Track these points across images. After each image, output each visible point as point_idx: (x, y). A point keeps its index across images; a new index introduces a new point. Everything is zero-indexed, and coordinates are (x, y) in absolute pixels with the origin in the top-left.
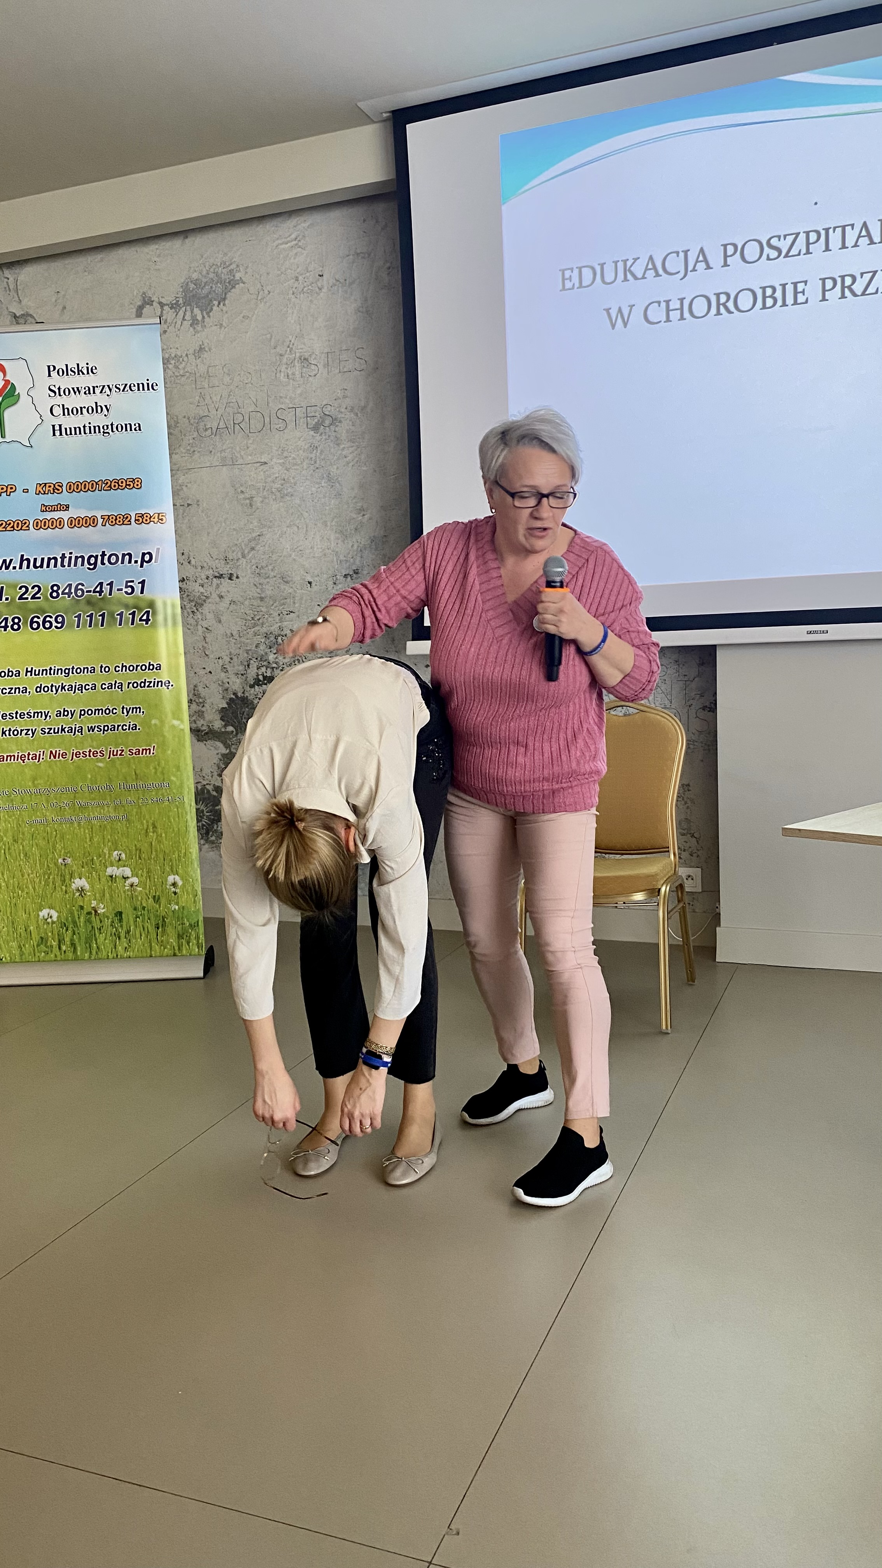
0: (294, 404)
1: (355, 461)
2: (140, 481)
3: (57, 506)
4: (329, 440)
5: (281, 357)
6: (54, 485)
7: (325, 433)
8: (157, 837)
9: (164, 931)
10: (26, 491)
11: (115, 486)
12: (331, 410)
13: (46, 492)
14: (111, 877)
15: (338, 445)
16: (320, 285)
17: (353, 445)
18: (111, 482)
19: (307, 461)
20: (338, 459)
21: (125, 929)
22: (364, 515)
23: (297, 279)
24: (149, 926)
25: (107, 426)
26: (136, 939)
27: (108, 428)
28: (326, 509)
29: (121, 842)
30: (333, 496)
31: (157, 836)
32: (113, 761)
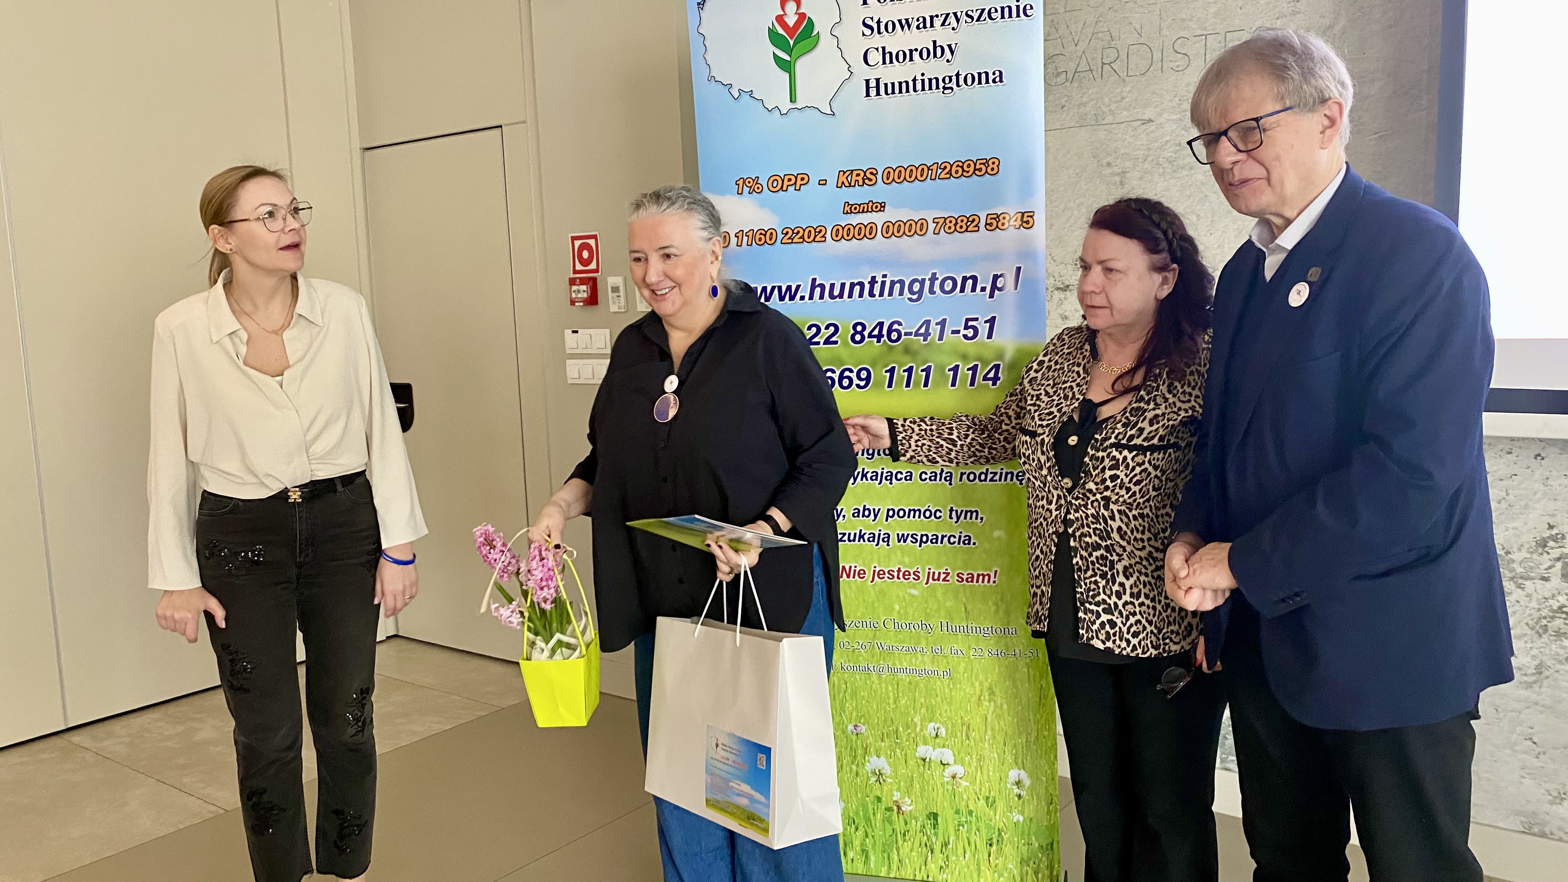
0: (1205, 29)
2: (997, 163)
3: (868, 204)
6: (865, 173)
8: (995, 710)
9: (1000, 850)
10: (823, 183)
11: (957, 172)
13: (852, 184)
14: (924, 760)
18: (951, 166)
21: (941, 838)
24: (978, 839)
25: (950, 77)
26: (957, 856)
27: (951, 81)
29: (940, 708)
31: (996, 707)
32: (934, 589)
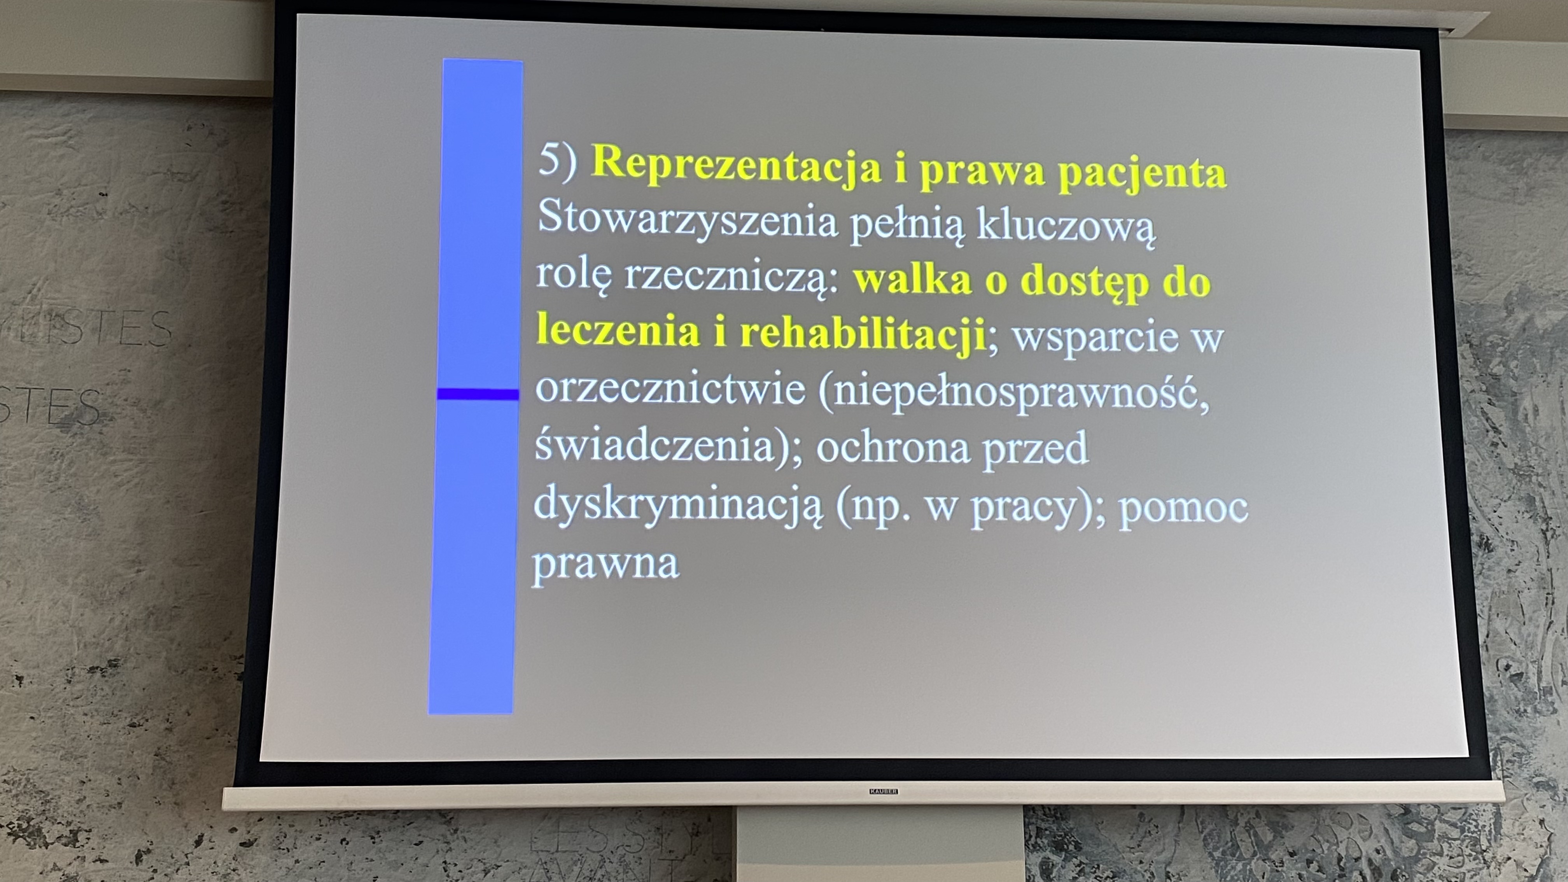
0: (29, 383)
1: (133, 483)
4: (90, 446)
5: (13, 307)
7: (82, 434)
12: (97, 400)
15: (105, 454)
16: (99, 209)
17: (131, 457)
19: (40, 476)
20: (102, 476)
22: (139, 571)
23: (59, 193)
28: (67, 557)
30: (84, 537)
